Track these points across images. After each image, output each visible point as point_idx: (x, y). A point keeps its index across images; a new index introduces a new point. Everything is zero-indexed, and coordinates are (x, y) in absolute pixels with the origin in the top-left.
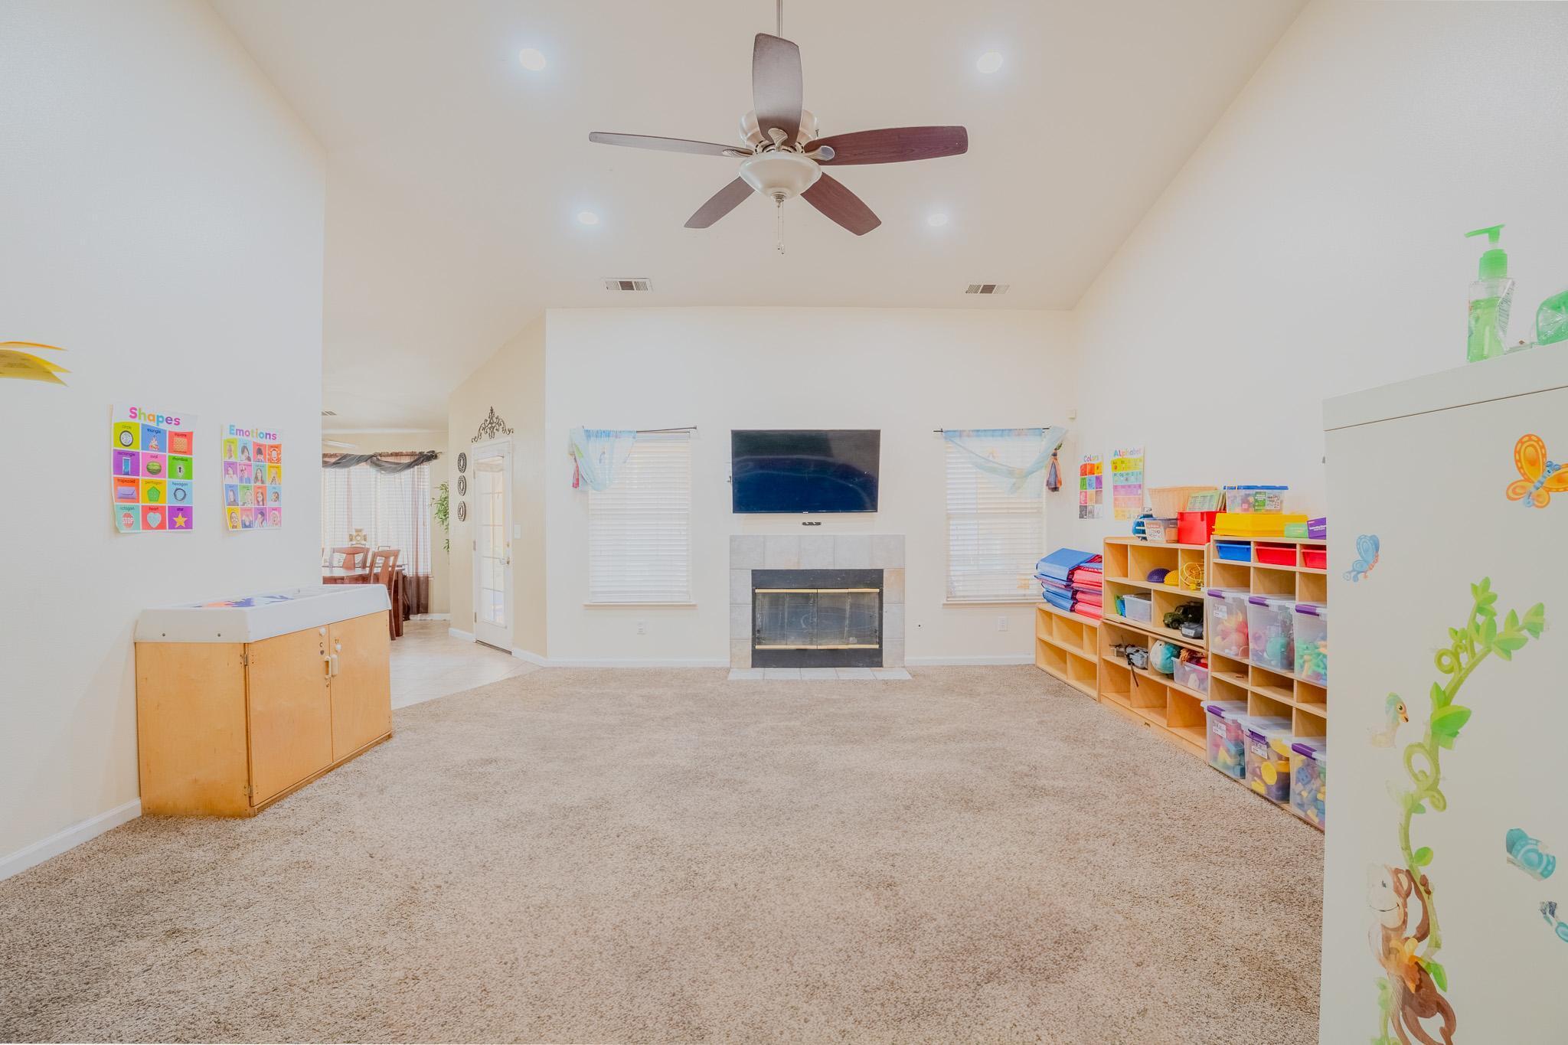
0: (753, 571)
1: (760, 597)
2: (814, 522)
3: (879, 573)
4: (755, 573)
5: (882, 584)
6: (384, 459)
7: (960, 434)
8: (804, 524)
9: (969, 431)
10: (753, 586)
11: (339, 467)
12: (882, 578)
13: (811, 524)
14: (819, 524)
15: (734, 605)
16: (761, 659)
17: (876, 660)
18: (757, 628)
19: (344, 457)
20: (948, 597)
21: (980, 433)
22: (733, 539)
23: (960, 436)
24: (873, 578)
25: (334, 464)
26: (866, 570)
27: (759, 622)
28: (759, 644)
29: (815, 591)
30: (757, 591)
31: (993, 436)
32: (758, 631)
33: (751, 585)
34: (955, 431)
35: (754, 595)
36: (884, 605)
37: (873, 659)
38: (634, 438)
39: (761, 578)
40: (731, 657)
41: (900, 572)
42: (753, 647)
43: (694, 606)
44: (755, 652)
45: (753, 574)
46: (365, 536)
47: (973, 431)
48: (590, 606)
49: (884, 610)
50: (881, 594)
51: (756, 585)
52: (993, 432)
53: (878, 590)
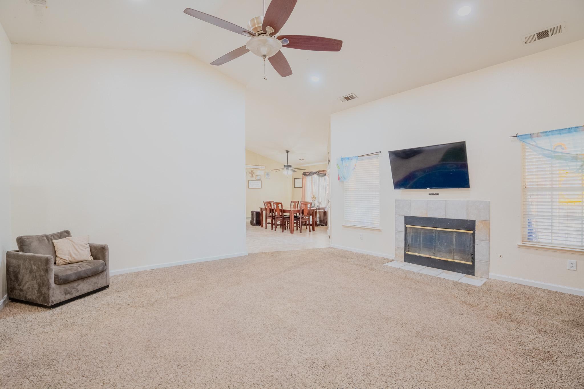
0: (405, 216)
1: (409, 229)
2: (435, 193)
3: (473, 222)
4: (406, 217)
5: (475, 228)
6: (320, 173)
7: (531, 136)
8: (430, 194)
9: (538, 133)
10: (405, 223)
11: (309, 176)
12: (475, 225)
13: (433, 194)
14: (437, 194)
15: (396, 231)
16: (409, 259)
17: (470, 271)
18: (407, 244)
19: (310, 172)
20: (523, 241)
21: (548, 133)
22: (396, 201)
23: (531, 137)
24: (470, 225)
25: (308, 175)
26: (464, 220)
27: (409, 242)
28: (409, 251)
29: (435, 229)
30: (407, 226)
31: (552, 135)
32: (409, 245)
33: (404, 223)
34: (526, 135)
35: (406, 228)
36: (476, 241)
37: (470, 270)
38: (357, 159)
39: (409, 220)
40: (395, 255)
41: (487, 223)
42: (405, 252)
43: (380, 230)
44: (406, 255)
45: (405, 218)
46: (315, 198)
47: (541, 133)
48: (345, 226)
49: (476, 243)
50: (474, 234)
51: (406, 223)
52: (560, 131)
53: (472, 232)
